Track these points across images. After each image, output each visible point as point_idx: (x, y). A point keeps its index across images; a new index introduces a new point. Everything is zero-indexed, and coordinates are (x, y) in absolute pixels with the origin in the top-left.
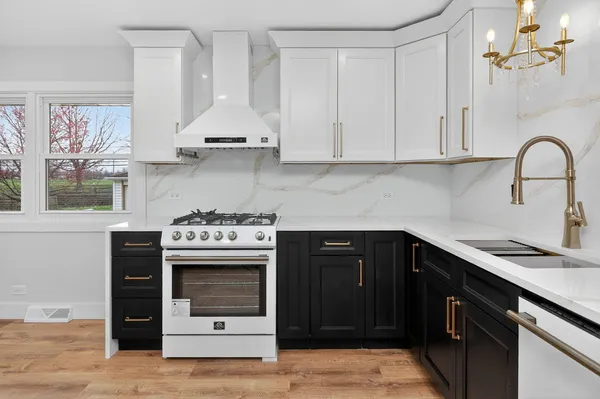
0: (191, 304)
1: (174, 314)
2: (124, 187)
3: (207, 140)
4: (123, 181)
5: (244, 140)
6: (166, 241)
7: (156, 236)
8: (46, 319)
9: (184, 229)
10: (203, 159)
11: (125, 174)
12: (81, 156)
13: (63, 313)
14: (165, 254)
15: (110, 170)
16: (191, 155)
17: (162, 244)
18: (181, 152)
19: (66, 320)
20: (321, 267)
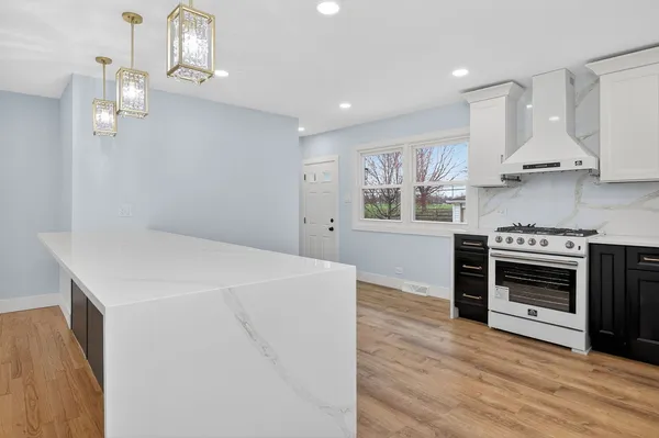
0: (510, 293)
1: (498, 296)
2: (462, 210)
3: (525, 167)
4: (461, 204)
5: (558, 165)
6: (491, 243)
7: (483, 240)
8: (414, 292)
9: (505, 235)
10: (525, 182)
11: (463, 198)
12: (426, 184)
13: (424, 290)
14: (490, 251)
15: (449, 194)
16: (513, 180)
17: (489, 244)
18: (504, 178)
19: (425, 295)
20: (639, 281)
